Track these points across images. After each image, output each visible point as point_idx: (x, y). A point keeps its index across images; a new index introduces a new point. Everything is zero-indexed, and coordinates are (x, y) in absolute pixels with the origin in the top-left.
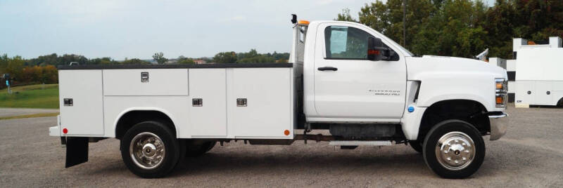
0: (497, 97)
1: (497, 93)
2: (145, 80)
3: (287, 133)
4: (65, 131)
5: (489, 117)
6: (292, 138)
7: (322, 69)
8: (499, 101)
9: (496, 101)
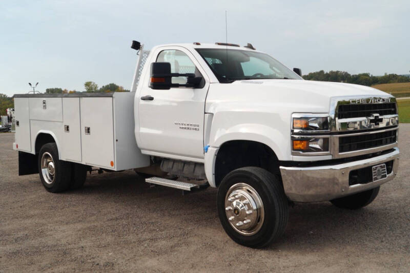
0: (293, 141)
1: (295, 134)
2: (45, 107)
3: (112, 164)
4: (17, 146)
5: (281, 167)
6: (115, 170)
7: (143, 99)
8: (300, 145)
9: (293, 145)
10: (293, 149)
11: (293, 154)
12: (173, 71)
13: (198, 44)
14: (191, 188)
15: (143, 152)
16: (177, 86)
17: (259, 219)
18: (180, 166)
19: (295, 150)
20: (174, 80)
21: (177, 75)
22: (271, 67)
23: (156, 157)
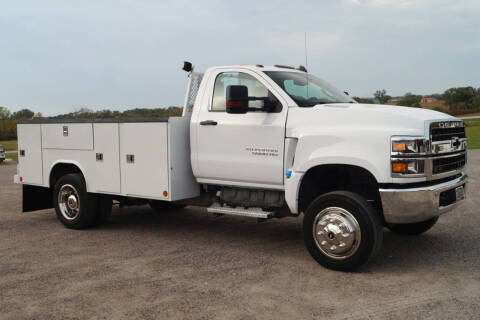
0: (393, 163)
1: (393, 156)
2: (66, 134)
3: (165, 194)
4: (21, 179)
5: (380, 190)
6: (170, 200)
7: (203, 124)
8: (399, 167)
9: (392, 168)
10: (393, 171)
11: (393, 176)
12: (250, 94)
13: (261, 66)
14: (269, 216)
15: (199, 180)
16: (254, 110)
17: (354, 242)
18: (246, 194)
19: (394, 173)
20: (252, 104)
21: (254, 99)
22: (323, 91)
23: (209, 185)
